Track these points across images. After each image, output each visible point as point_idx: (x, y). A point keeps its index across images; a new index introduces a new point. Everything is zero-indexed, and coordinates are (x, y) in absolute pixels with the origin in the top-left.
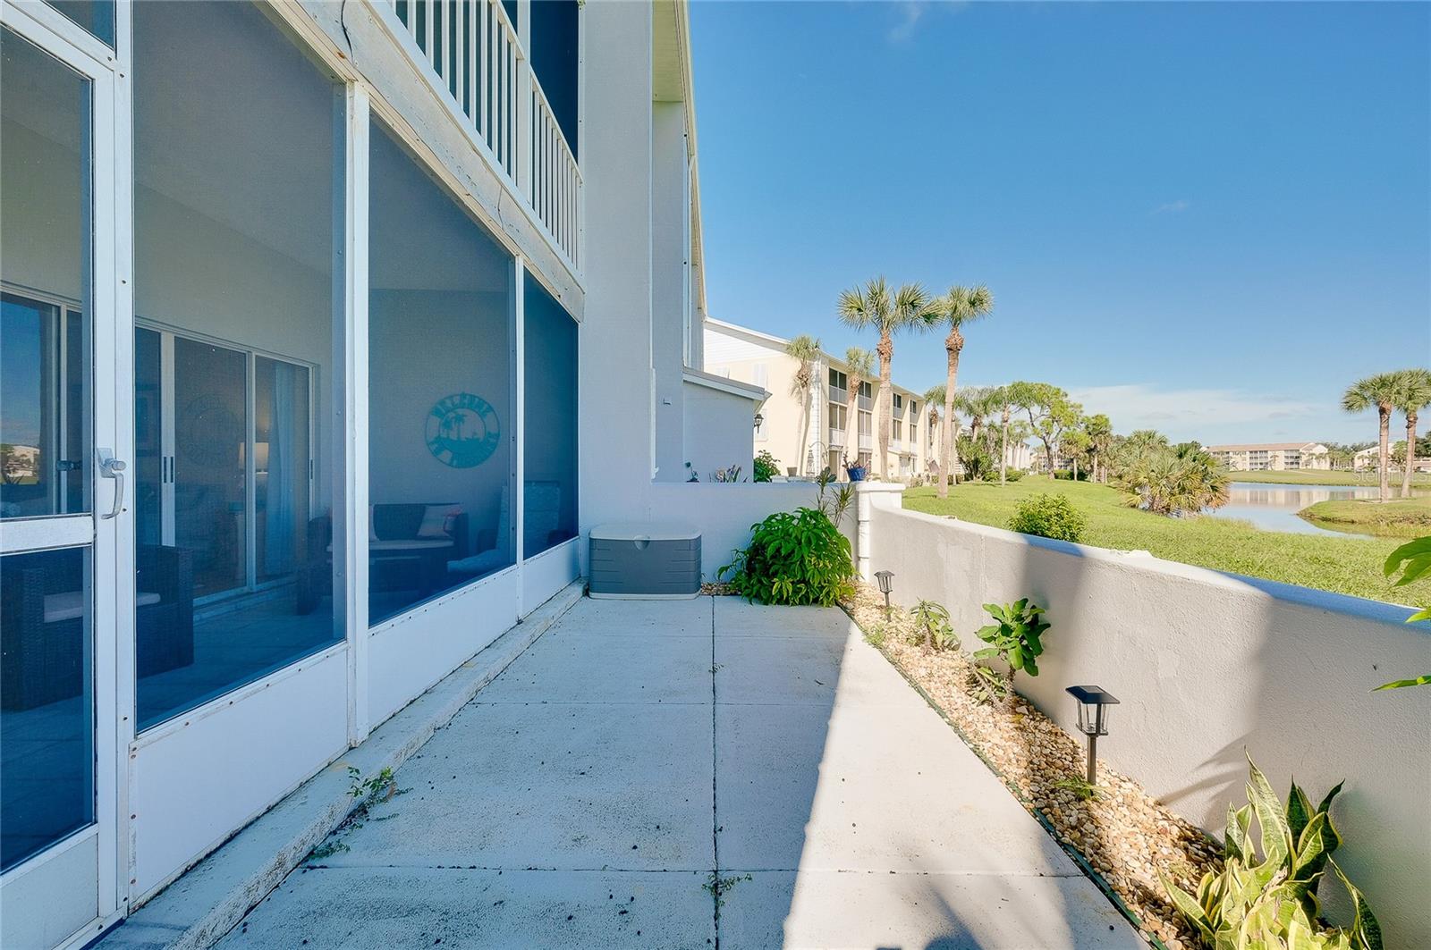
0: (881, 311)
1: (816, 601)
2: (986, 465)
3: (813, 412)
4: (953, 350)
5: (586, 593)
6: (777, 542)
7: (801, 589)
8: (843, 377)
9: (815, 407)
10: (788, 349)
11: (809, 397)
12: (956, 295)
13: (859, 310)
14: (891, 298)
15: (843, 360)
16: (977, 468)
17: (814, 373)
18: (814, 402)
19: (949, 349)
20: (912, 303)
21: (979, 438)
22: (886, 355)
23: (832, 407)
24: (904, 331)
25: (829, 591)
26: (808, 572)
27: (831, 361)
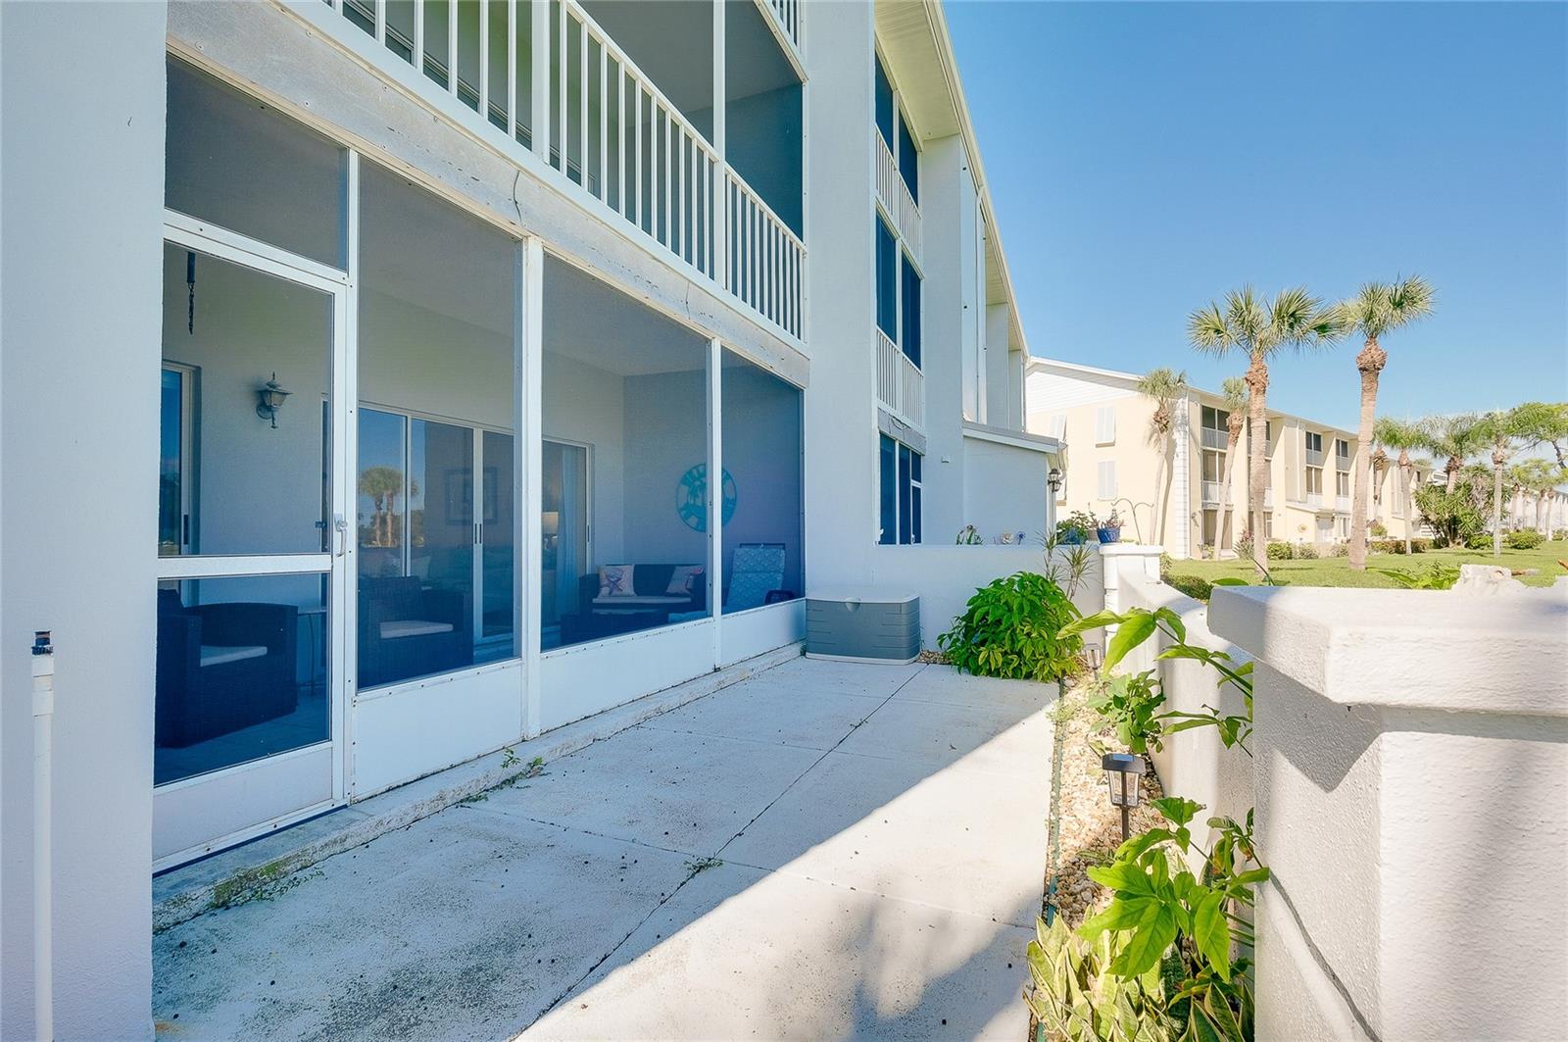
0: (1251, 329)
1: (1029, 676)
2: (1471, 525)
3: (1178, 463)
4: (1370, 371)
5: (803, 653)
6: (986, 608)
7: (1013, 660)
8: (1224, 415)
9: (1181, 456)
10: (1141, 386)
11: (1172, 445)
12: (1373, 295)
13: (1218, 331)
14: (1263, 312)
15: (1219, 392)
16: (1455, 530)
17: (1178, 412)
18: (1179, 449)
19: (1363, 369)
20: (1293, 315)
21: (1458, 488)
22: (1258, 386)
23: (1207, 456)
24: (1286, 352)
25: (1044, 665)
26: (1019, 641)
27: (1203, 396)
